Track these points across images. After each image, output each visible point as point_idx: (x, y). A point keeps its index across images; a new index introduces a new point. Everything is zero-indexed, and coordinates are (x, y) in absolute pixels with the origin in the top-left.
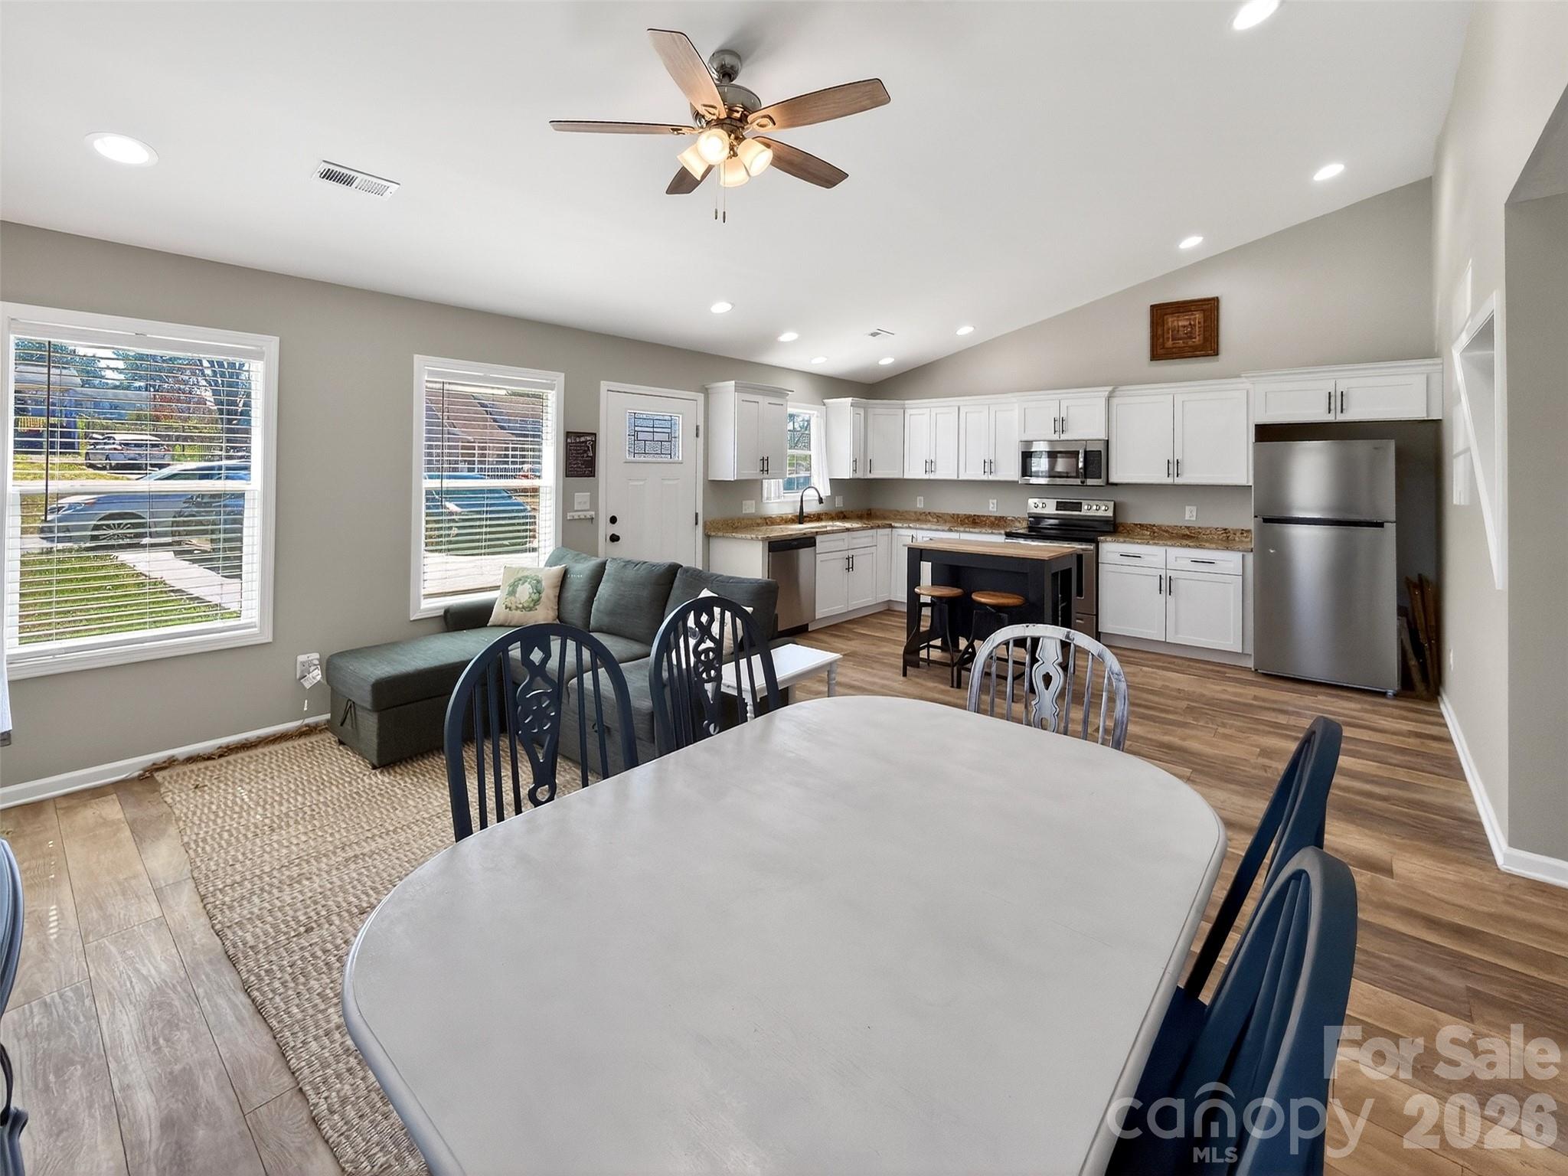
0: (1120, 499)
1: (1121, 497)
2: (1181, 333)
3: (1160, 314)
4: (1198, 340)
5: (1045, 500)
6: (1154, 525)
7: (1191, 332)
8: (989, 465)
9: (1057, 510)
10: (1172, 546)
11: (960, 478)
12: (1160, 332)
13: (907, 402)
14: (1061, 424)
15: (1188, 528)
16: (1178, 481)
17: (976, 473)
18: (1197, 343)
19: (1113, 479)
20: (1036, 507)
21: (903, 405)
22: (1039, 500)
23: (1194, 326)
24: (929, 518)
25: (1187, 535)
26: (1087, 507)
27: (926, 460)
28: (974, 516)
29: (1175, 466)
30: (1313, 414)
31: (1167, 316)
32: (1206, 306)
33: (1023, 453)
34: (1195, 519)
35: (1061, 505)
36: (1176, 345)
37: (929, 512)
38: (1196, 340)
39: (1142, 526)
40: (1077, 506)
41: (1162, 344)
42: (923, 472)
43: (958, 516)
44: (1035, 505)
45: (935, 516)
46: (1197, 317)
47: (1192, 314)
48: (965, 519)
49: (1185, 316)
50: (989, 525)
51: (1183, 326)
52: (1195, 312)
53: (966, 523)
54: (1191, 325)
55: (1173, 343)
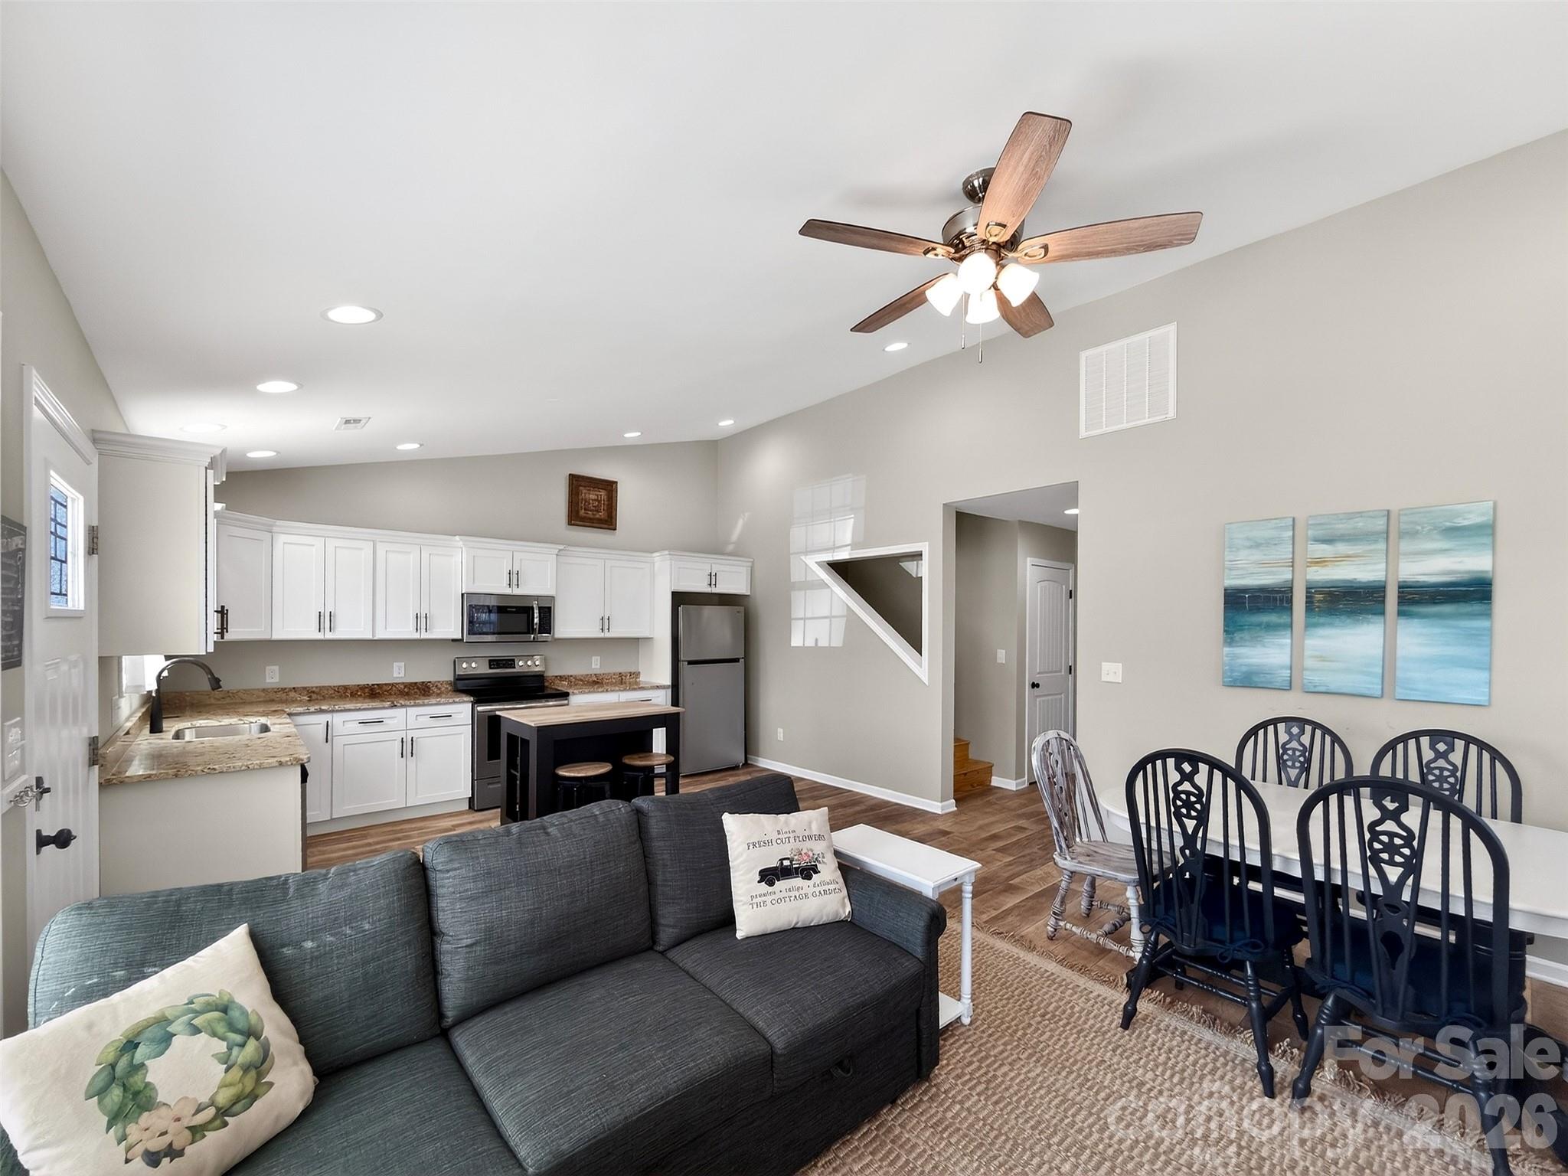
2: (591, 505)
3: (577, 483)
5: (476, 660)
6: (571, 676)
7: (598, 506)
8: (422, 620)
9: (490, 668)
11: (374, 635)
12: (576, 502)
13: (279, 523)
14: (514, 577)
16: (610, 634)
17: (406, 631)
18: (603, 517)
19: (558, 634)
20: (467, 668)
21: (271, 526)
22: (469, 659)
23: (599, 502)
24: (292, 694)
25: (594, 681)
26: (521, 663)
27: (320, 613)
28: (373, 685)
29: (605, 622)
30: (701, 586)
31: (581, 488)
32: (609, 487)
33: (470, 607)
34: (598, 666)
35: (494, 663)
36: (587, 515)
37: (294, 688)
38: (602, 515)
39: (562, 678)
40: (510, 663)
41: (578, 512)
42: (313, 629)
43: (346, 688)
44: (464, 665)
45: (305, 692)
46: (602, 494)
47: (598, 491)
48: (357, 690)
49: (594, 491)
50: (395, 694)
51: (593, 500)
52: (600, 490)
53: (356, 694)
54: (598, 500)
55: (585, 513)
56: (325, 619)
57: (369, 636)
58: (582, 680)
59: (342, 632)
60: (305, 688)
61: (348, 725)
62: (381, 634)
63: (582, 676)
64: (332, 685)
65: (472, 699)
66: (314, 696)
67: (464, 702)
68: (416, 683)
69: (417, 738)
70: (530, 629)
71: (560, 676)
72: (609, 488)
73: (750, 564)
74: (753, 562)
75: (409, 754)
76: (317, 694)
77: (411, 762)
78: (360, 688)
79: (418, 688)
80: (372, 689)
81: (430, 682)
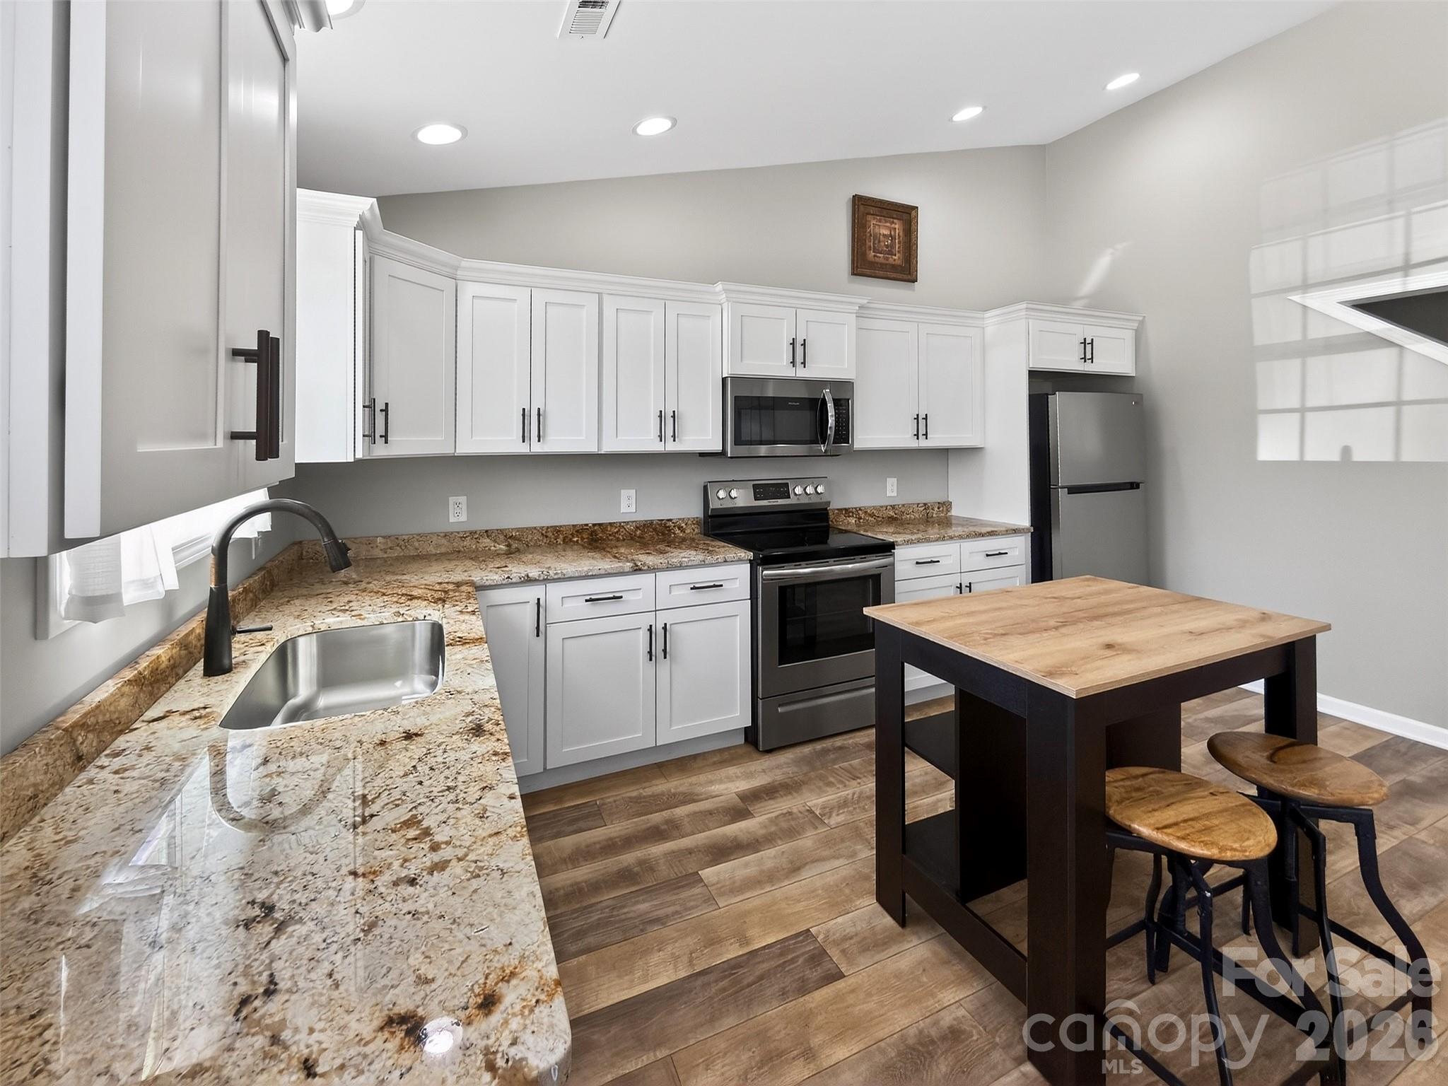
2: (882, 244)
3: (864, 209)
7: (891, 246)
8: (668, 421)
9: (753, 498)
11: (602, 451)
12: (863, 240)
13: (466, 262)
14: (798, 349)
15: (893, 507)
16: (923, 444)
17: (646, 439)
18: (898, 262)
20: (723, 498)
21: (456, 268)
22: (729, 484)
23: (893, 238)
24: (486, 542)
25: (892, 517)
26: (798, 490)
27: (524, 409)
28: (594, 525)
29: (921, 425)
30: (1070, 362)
31: (869, 217)
32: (906, 215)
33: (737, 399)
34: (895, 494)
35: (761, 491)
36: (877, 260)
37: (487, 531)
38: (897, 258)
39: (847, 512)
40: (781, 490)
41: (864, 254)
42: (515, 438)
43: (557, 530)
44: (722, 494)
45: (502, 537)
46: (897, 226)
47: (893, 222)
48: (572, 535)
49: (886, 222)
50: (624, 540)
51: (884, 235)
52: (895, 221)
53: (571, 540)
54: (891, 236)
55: (875, 256)
56: (532, 421)
57: (592, 448)
58: (872, 515)
59: (556, 443)
60: (501, 531)
61: (569, 604)
62: (609, 447)
63: (874, 507)
64: (538, 524)
65: (750, 555)
66: (515, 545)
67: (740, 560)
68: (652, 522)
69: (671, 625)
70: (820, 435)
71: (846, 510)
72: (905, 217)
73: (1136, 325)
74: (1142, 323)
75: (661, 654)
76: (519, 540)
77: (664, 666)
78: (577, 531)
79: (655, 530)
80: (592, 532)
81: (670, 520)
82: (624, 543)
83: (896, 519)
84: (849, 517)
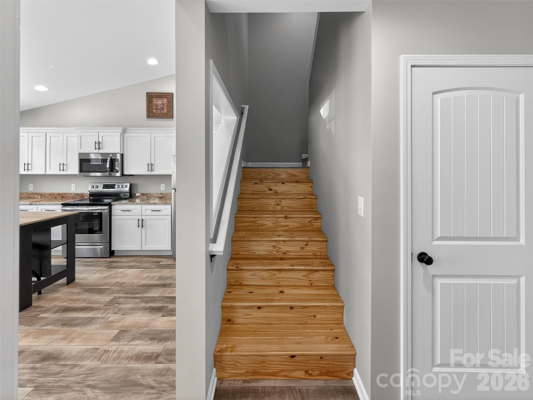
0: (133, 182)
1: (134, 181)
2: (159, 107)
3: (151, 97)
4: (165, 111)
5: (97, 184)
7: (163, 107)
8: (63, 166)
9: (103, 188)
10: (144, 204)
11: (47, 173)
12: (151, 106)
14: (98, 145)
15: (161, 194)
16: (153, 173)
17: (56, 171)
19: (126, 173)
24: (36, 196)
25: (161, 197)
26: (118, 186)
27: (25, 163)
28: (63, 193)
29: (151, 166)
31: (153, 99)
32: (169, 96)
33: (80, 160)
34: (164, 190)
35: (106, 186)
37: (36, 193)
40: (113, 186)
41: (152, 111)
45: (40, 195)
46: (165, 100)
47: (163, 99)
48: (57, 195)
49: (160, 99)
50: (71, 198)
51: (160, 104)
52: (164, 99)
53: (57, 197)
54: (163, 104)
55: (156, 111)
63: (154, 193)
64: (48, 192)
68: (78, 194)
76: (44, 196)
78: (58, 195)
79: (80, 196)
80: (62, 195)
81: (84, 193)
82: (71, 199)
83: (163, 198)
84: (144, 196)
